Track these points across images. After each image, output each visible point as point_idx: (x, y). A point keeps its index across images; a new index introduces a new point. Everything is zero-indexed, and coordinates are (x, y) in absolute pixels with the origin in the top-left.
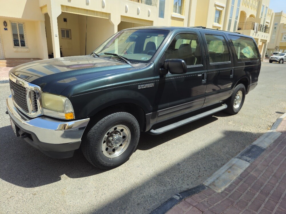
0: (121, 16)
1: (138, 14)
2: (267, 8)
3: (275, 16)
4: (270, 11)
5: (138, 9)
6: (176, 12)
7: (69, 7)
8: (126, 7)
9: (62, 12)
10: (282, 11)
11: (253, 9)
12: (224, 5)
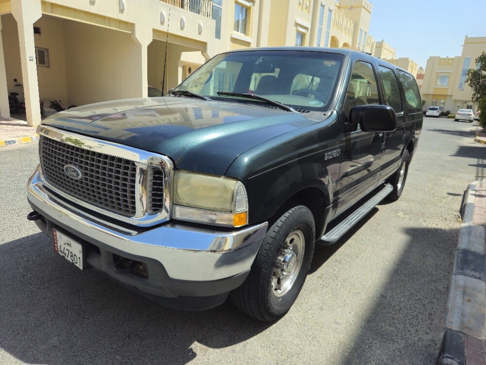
0: (154, 30)
1: (182, 28)
2: (366, 33)
3: (376, 47)
4: (369, 39)
5: (182, 21)
6: (238, 31)
7: (57, 5)
8: (162, 14)
9: (43, 14)
10: (383, 41)
11: (347, 34)
12: (309, 26)
